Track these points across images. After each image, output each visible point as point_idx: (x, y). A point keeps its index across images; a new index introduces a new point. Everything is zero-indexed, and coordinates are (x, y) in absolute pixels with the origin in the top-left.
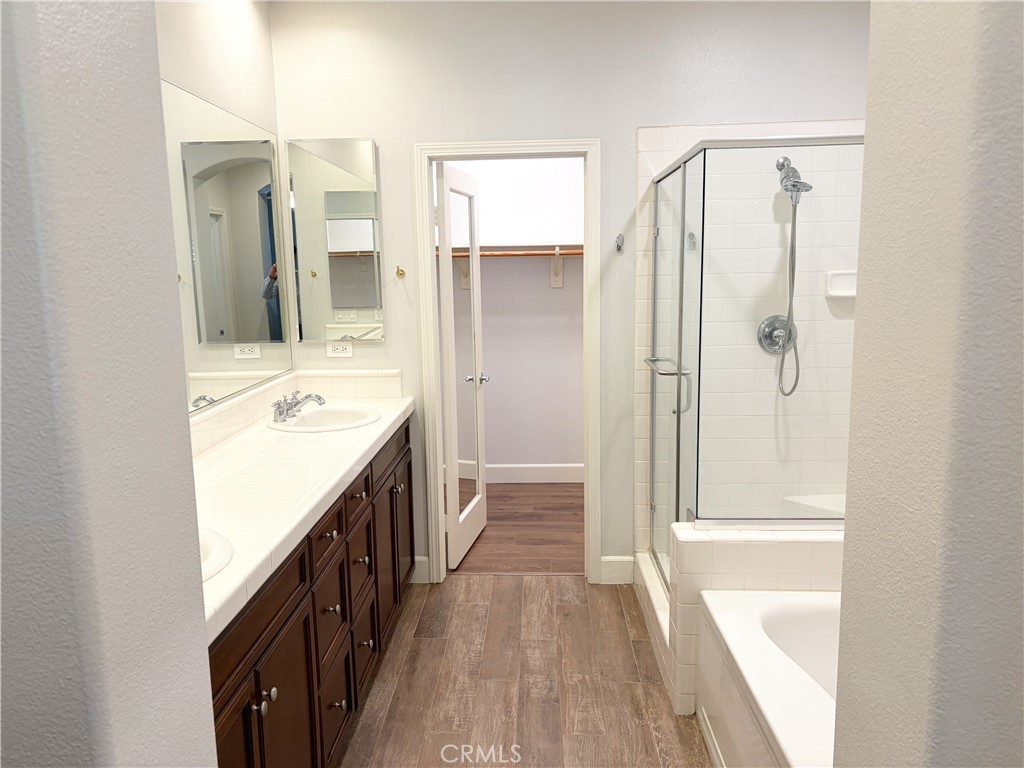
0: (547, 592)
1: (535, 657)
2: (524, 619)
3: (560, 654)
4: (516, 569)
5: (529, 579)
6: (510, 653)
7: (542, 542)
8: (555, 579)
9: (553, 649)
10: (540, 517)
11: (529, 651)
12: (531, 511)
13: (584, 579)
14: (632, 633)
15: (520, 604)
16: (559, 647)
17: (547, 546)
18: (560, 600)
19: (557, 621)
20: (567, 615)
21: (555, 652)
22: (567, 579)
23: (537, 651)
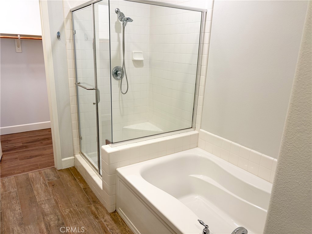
0: (41, 178)
1: (47, 208)
2: (35, 192)
3: (57, 203)
4: (24, 171)
5: (31, 174)
6: (34, 209)
7: (31, 157)
8: (43, 172)
9: (53, 202)
10: (26, 147)
11: (43, 206)
12: (21, 145)
13: (55, 169)
14: (82, 186)
15: (31, 186)
16: (55, 200)
17: (34, 158)
18: (48, 180)
19: (50, 189)
20: (54, 185)
21: (54, 202)
22: (48, 170)
23: (46, 205)
